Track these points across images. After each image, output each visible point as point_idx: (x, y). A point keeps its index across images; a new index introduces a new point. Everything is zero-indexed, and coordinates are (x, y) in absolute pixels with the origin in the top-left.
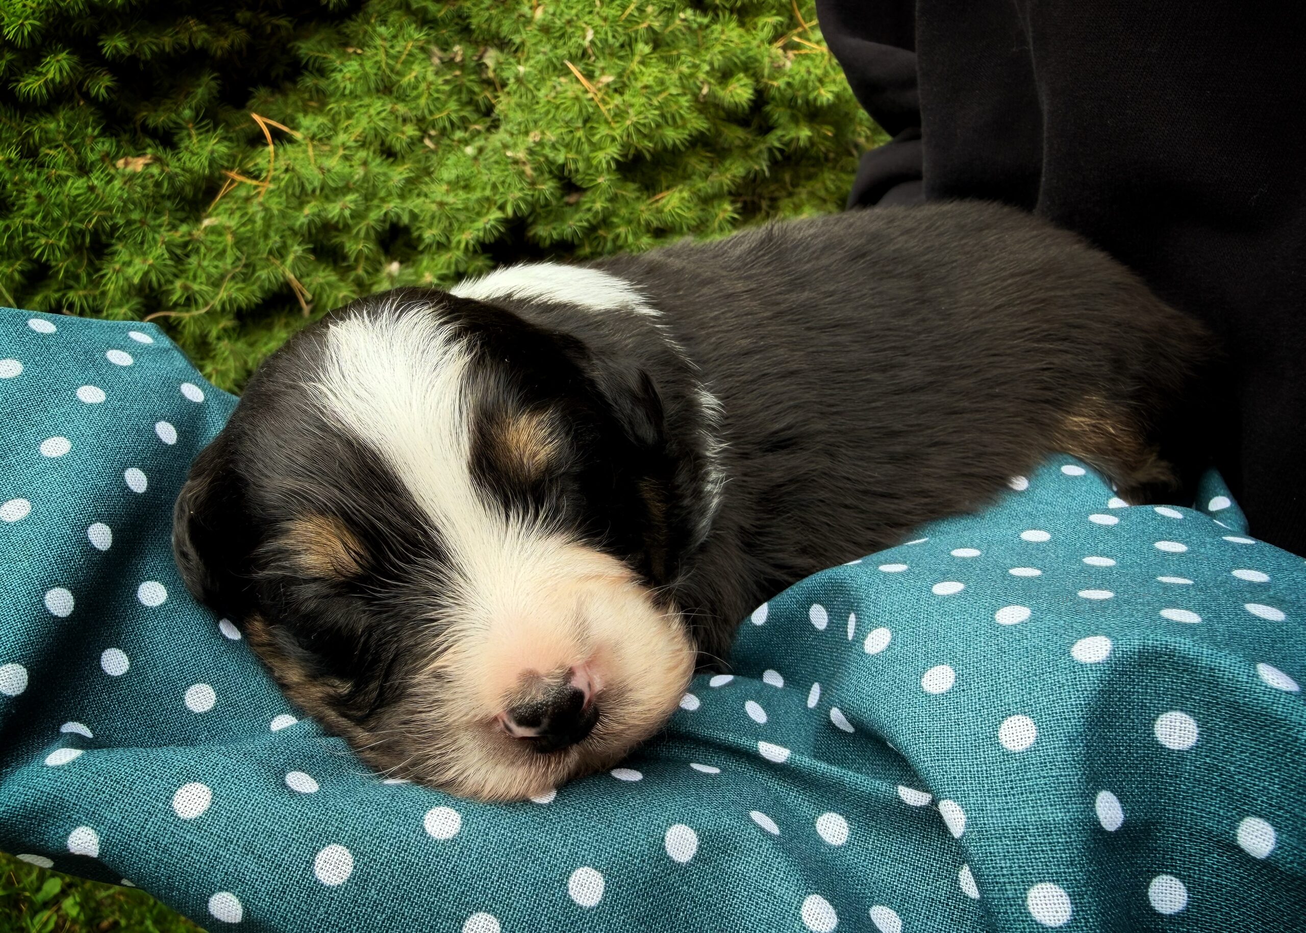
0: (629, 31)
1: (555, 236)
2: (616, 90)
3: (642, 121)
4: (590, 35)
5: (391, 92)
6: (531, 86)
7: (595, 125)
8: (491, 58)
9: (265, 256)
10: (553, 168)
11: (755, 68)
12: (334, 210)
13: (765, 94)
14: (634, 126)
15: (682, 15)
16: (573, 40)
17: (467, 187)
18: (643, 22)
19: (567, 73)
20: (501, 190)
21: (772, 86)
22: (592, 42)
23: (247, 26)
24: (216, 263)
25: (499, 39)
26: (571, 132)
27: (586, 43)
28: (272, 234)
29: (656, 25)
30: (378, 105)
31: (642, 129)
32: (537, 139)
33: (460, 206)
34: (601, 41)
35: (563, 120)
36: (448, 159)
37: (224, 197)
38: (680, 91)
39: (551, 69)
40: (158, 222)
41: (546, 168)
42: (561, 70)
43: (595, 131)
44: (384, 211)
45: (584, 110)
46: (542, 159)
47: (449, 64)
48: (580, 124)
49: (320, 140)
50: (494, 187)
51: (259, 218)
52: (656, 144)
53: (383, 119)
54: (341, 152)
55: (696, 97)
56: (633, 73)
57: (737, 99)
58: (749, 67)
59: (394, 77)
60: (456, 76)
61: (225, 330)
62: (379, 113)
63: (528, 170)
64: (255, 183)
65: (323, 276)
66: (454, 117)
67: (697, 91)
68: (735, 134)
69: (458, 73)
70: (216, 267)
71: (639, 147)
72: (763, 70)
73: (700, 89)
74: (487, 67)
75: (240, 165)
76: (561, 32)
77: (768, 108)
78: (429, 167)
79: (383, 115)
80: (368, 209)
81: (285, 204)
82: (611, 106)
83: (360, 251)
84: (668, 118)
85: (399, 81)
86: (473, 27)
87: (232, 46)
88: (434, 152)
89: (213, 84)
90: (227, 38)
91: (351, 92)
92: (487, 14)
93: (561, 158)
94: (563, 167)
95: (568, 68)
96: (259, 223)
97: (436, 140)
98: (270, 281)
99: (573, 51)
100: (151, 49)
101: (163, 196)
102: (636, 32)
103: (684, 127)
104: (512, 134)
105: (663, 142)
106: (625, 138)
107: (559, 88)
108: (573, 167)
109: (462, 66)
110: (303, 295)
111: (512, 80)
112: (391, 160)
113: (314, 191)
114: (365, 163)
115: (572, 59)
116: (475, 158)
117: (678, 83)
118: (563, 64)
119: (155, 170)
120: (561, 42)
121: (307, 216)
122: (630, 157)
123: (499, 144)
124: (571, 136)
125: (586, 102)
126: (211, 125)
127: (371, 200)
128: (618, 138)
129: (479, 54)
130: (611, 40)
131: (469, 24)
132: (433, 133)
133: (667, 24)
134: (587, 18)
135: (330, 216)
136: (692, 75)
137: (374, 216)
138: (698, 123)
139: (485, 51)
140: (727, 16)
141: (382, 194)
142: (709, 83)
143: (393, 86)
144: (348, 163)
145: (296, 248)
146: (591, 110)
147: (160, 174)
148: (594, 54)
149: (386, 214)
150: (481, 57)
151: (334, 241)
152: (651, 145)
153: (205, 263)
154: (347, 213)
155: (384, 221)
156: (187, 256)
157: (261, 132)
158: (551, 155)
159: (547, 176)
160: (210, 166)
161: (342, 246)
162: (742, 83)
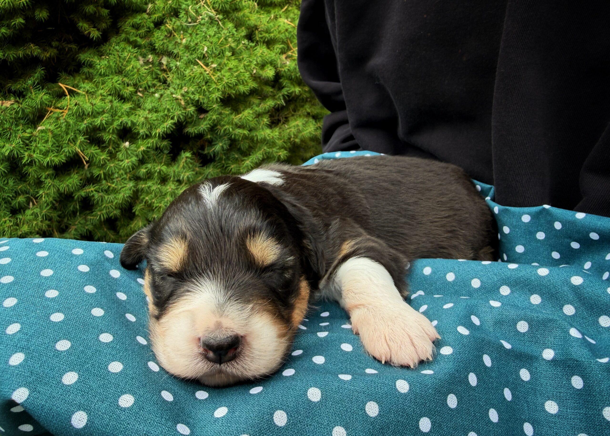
0: (222, 48)
1: (196, 132)
2: (218, 70)
3: (230, 82)
4: (206, 49)
5: (122, 73)
6: (183, 70)
7: (210, 84)
8: (165, 60)
9: (67, 142)
10: (194, 102)
11: (275, 64)
12: (98, 121)
13: (280, 74)
14: (227, 84)
15: (243, 42)
16: (199, 51)
17: (156, 112)
18: (227, 44)
19: (197, 64)
20: (171, 111)
21: (282, 70)
22: (206, 52)
23: (57, 48)
24: (44, 145)
25: (168, 52)
26: (200, 87)
27: (204, 52)
28: (70, 132)
29: (233, 45)
30: (116, 78)
31: (230, 85)
32: (186, 90)
33: (155, 119)
34: (211, 51)
35: (196, 83)
36: (148, 100)
37: (47, 118)
38: (244, 71)
39: (190, 63)
40: (17, 129)
41: (190, 101)
42: (195, 63)
43: (210, 87)
44: (120, 121)
45: (205, 79)
46: (188, 99)
47: (147, 63)
48: (204, 84)
49: (91, 93)
50: (169, 110)
51: (63, 125)
52: (236, 91)
53: (119, 84)
54: (100, 97)
55: (251, 74)
56: (225, 64)
57: (268, 75)
58: (272, 63)
59: (123, 67)
60: (150, 67)
61: (48, 175)
62: (116, 82)
63: (183, 102)
64: (61, 111)
65: (93, 150)
66: (150, 83)
67: (251, 72)
68: (269, 89)
69: (151, 66)
70: (44, 147)
71: (230, 93)
72: (278, 64)
73: (253, 71)
74: (163, 64)
75: (54, 105)
76: (194, 48)
77: (281, 80)
78: (140, 104)
79: (118, 82)
80: (113, 121)
81: (75, 120)
82: (216, 76)
83: (110, 139)
84: (240, 82)
85: (125, 69)
86: (156, 48)
87: (50, 56)
88: (142, 97)
89: (43, 72)
90: (48, 52)
91: (104, 73)
92: (162, 43)
93: (197, 97)
94: (198, 101)
95: (198, 62)
96: (64, 128)
97: (142, 92)
98: (69, 153)
99: (199, 55)
100: (13, 56)
101: (19, 118)
102: (225, 48)
103: (247, 85)
104: (175, 89)
105: (239, 91)
106: (223, 89)
107: (194, 70)
108: (202, 101)
109: (152, 63)
110: (84, 158)
111: (174, 68)
112: (123, 101)
113: (88, 114)
114: (111, 101)
115: (199, 59)
116: (159, 99)
117: (243, 68)
118: (195, 61)
119: (15, 106)
120: (194, 52)
121: (85, 124)
122: (226, 97)
123: (169, 93)
124: (200, 89)
125: (206, 75)
126: (41, 87)
127: (114, 117)
128: (220, 89)
129: (160, 59)
130: (214, 51)
131: (155, 46)
132: (141, 89)
133: (237, 46)
134: (204, 43)
135: (96, 124)
136: (249, 66)
137: (116, 124)
138: (253, 85)
139: (162, 58)
140: (262, 44)
141: (119, 114)
142: (257, 69)
143: (123, 71)
144: (103, 102)
145: (81, 137)
146: (208, 78)
147: (18, 108)
148: (208, 56)
149: (121, 123)
150: (161, 60)
151: (98, 135)
152: (234, 92)
153: (39, 145)
154: (104, 122)
155: (121, 126)
156: (31, 142)
157: (64, 92)
158: (192, 97)
159: (191, 105)
160: (41, 105)
161: (102, 137)
162: (270, 68)
